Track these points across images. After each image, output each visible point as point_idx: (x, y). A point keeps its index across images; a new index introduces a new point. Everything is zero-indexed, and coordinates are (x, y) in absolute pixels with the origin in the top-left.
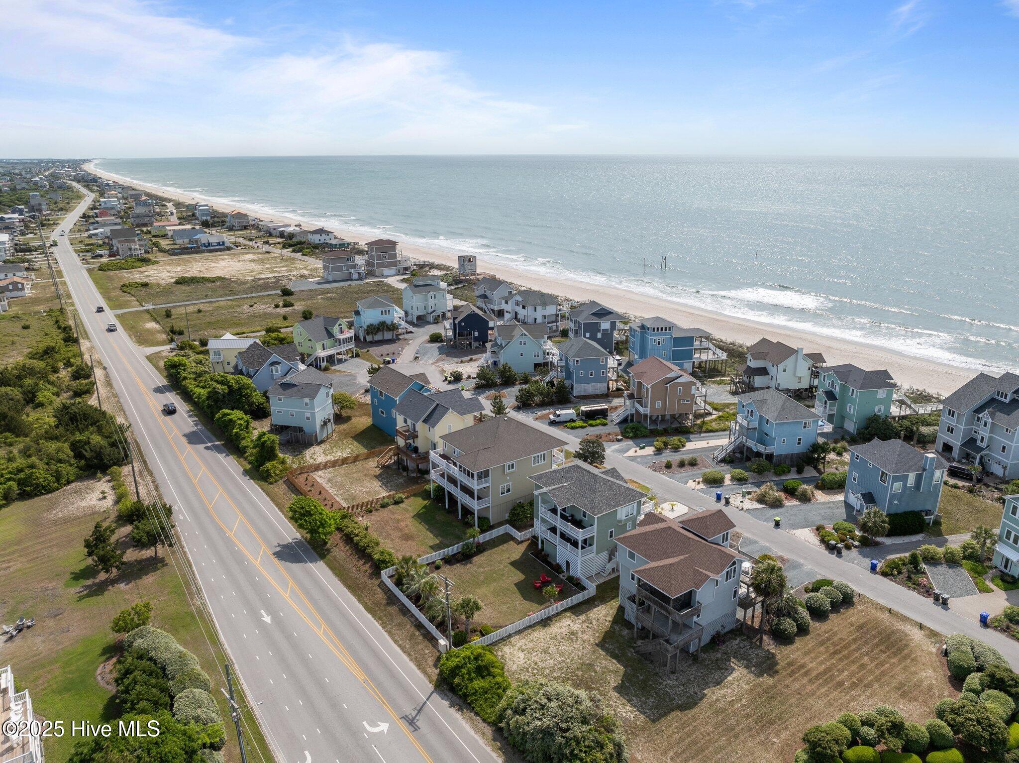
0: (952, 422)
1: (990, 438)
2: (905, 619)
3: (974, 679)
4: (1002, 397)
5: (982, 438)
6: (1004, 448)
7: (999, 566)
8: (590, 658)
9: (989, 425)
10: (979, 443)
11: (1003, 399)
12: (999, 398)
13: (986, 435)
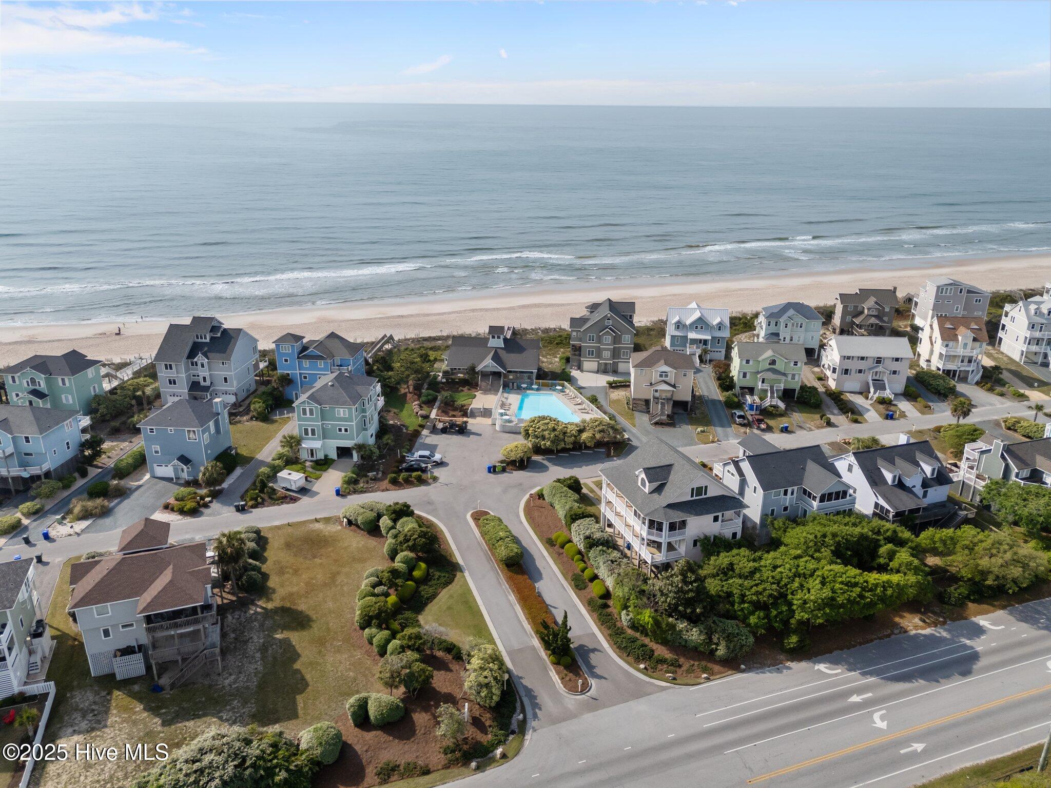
0: (172, 374)
1: (210, 375)
2: (305, 522)
3: (385, 522)
4: (201, 338)
5: (204, 379)
6: (226, 379)
7: (307, 458)
8: (139, 730)
9: (206, 365)
10: (202, 383)
11: (204, 340)
12: (200, 340)
13: (207, 374)
